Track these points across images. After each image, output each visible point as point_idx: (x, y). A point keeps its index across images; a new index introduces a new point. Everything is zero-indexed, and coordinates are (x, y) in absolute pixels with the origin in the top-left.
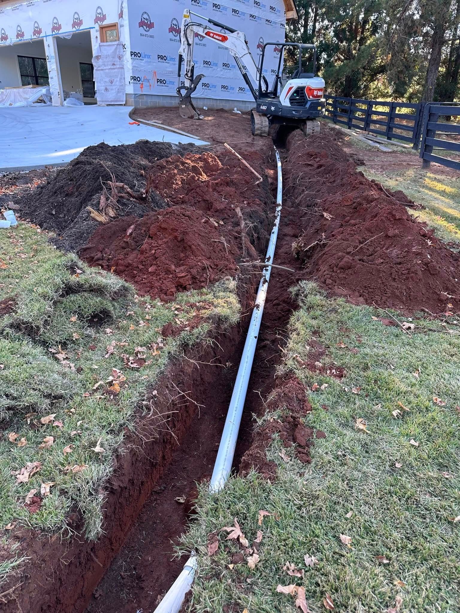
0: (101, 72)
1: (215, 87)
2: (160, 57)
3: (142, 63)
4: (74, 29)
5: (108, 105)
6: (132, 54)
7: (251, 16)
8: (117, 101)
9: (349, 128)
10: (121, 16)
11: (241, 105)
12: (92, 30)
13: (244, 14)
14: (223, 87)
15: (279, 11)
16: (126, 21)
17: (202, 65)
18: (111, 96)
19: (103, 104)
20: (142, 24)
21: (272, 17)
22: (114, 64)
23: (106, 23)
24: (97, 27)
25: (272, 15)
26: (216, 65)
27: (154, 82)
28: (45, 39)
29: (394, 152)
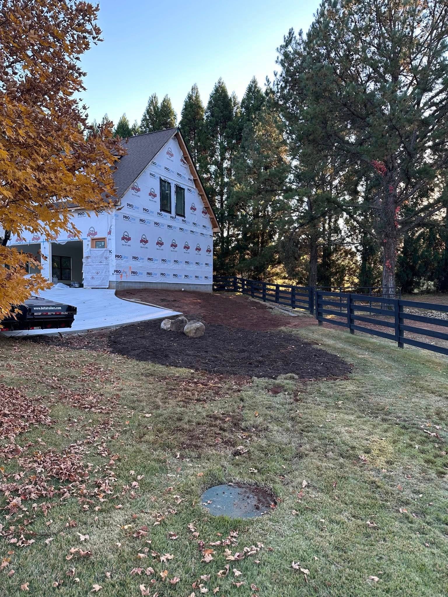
0: (90, 267)
1: (169, 275)
2: (134, 258)
3: (122, 262)
4: (69, 239)
5: (92, 288)
6: (116, 256)
7: (191, 231)
8: (101, 286)
9: (264, 301)
10: (110, 233)
11: (186, 286)
12: (84, 241)
13: (187, 230)
14: (174, 275)
15: (209, 228)
16: (113, 236)
17: (161, 262)
18: (96, 283)
19: (89, 287)
20: (123, 238)
21: (204, 231)
22: (101, 262)
23: (96, 237)
24: (89, 238)
25: (204, 230)
26: (170, 261)
27: (129, 273)
28: (42, 244)
29: (298, 316)
